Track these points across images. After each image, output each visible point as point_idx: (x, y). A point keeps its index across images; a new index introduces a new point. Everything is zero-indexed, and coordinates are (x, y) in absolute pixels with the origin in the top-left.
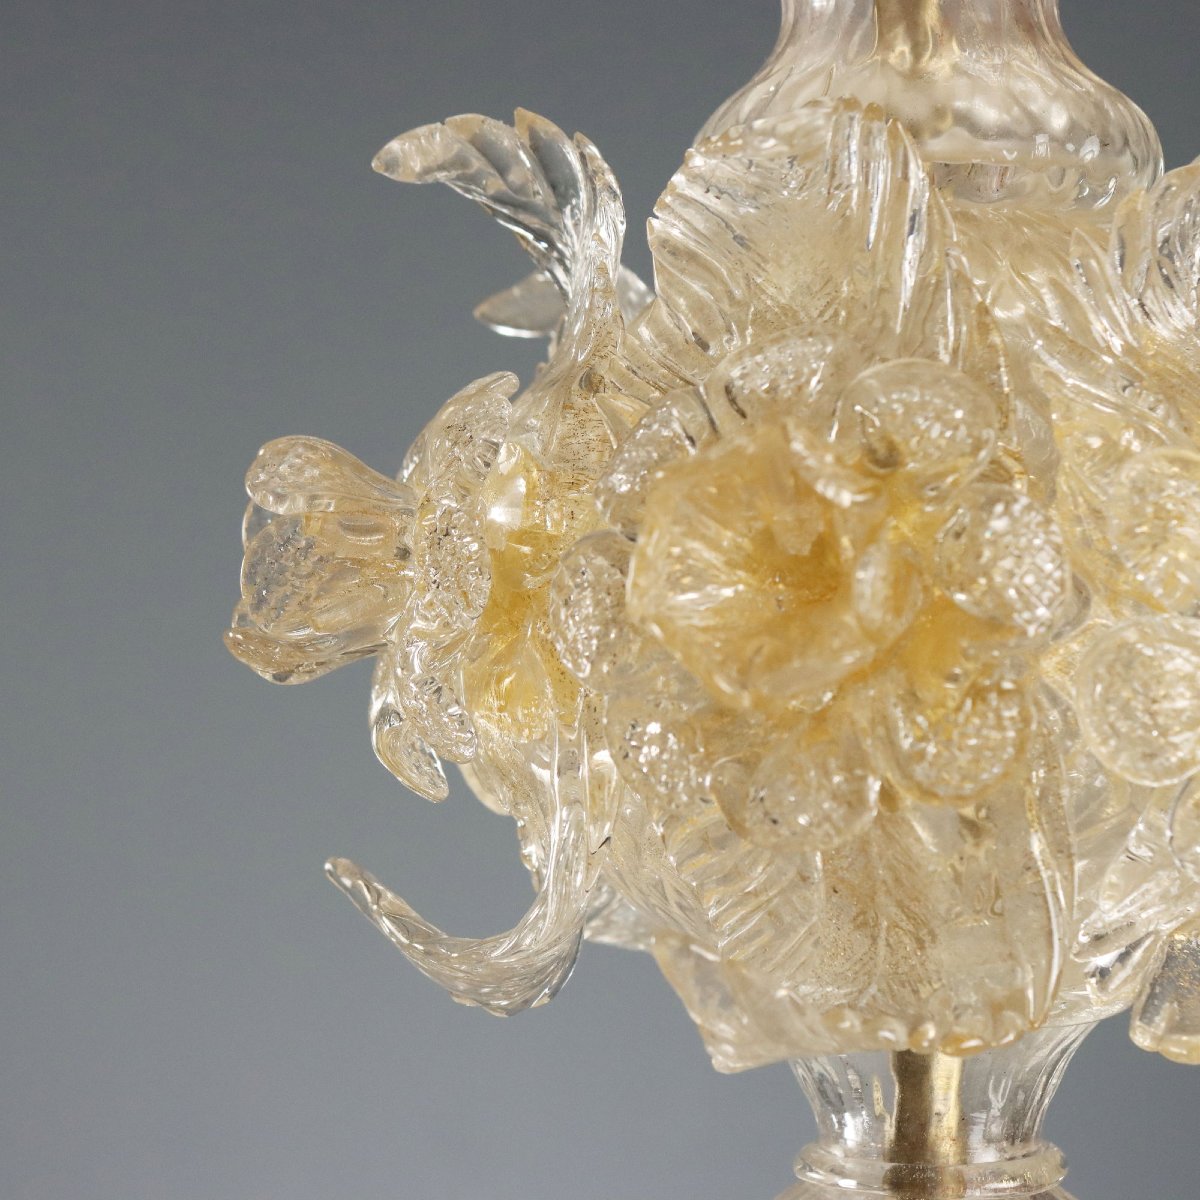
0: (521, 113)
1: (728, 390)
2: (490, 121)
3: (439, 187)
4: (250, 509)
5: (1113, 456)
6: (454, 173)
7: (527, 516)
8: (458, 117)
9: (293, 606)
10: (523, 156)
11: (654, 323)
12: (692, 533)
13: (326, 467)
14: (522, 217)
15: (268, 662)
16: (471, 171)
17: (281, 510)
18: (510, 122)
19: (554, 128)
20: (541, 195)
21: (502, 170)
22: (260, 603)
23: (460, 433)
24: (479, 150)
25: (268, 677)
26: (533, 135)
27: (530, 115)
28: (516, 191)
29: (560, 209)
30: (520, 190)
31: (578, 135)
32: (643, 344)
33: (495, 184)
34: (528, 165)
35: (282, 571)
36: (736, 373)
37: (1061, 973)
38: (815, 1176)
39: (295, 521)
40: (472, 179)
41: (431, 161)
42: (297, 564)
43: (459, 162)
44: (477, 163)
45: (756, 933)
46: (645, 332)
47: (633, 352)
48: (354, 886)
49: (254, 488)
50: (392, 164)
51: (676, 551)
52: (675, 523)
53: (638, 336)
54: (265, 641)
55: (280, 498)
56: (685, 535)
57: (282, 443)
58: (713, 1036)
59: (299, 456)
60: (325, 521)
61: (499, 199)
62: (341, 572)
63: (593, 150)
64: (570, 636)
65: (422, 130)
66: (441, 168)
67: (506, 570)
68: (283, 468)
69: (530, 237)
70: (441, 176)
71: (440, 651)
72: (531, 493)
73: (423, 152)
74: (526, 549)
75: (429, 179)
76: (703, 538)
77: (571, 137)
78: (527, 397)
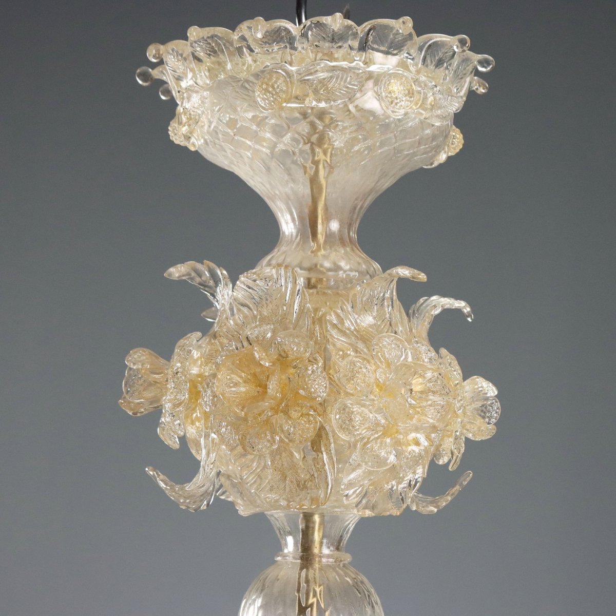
0: (205, 261)
1: (247, 338)
2: (197, 264)
3: (185, 281)
4: (128, 368)
5: (344, 356)
6: (187, 277)
7: (200, 370)
8: (189, 262)
9: (136, 394)
10: (206, 273)
11: (234, 320)
12: (233, 373)
13: (147, 356)
14: (206, 289)
15: (131, 409)
16: (192, 277)
17: (135, 368)
18: (202, 263)
19: (215, 266)
20: (212, 283)
21: (200, 277)
22: (128, 392)
23: (182, 348)
24: (194, 271)
25: (131, 414)
26: (209, 268)
27: (208, 262)
28: (204, 282)
29: (216, 287)
30: (205, 282)
31: (221, 268)
32: (231, 325)
33: (198, 279)
34: (208, 275)
35: (134, 383)
36: (249, 333)
37: (331, 488)
38: (279, 558)
39: (138, 370)
40: (192, 279)
41: (181, 274)
42: (138, 381)
43: (189, 274)
44: (193, 274)
45: (255, 481)
46: (232, 322)
47: (228, 328)
48: (154, 474)
49: (127, 361)
50: (170, 275)
51: (228, 377)
52: (228, 370)
53: (230, 323)
54: (129, 402)
55: (134, 364)
56: (231, 373)
57: (135, 350)
58: (237, 503)
59: (140, 353)
60: (146, 370)
61: (200, 284)
62: (150, 385)
63: (225, 272)
64: (205, 400)
65: (179, 265)
66: (183, 276)
67: (194, 385)
68: (135, 356)
69: (209, 294)
70: (184, 278)
71: (175, 406)
72: (201, 365)
73: (179, 271)
74: (200, 379)
75: (180, 278)
76: (237, 375)
77: (219, 268)
78: (204, 338)
